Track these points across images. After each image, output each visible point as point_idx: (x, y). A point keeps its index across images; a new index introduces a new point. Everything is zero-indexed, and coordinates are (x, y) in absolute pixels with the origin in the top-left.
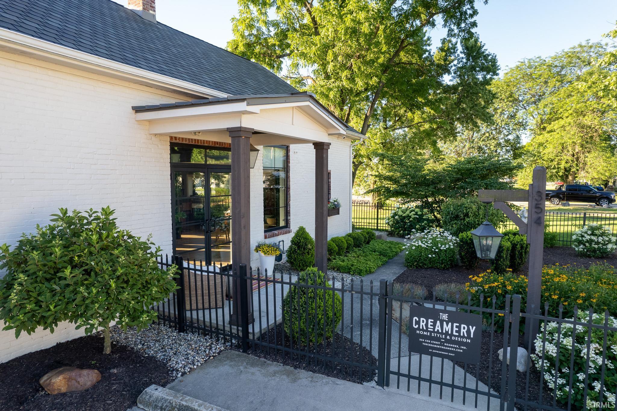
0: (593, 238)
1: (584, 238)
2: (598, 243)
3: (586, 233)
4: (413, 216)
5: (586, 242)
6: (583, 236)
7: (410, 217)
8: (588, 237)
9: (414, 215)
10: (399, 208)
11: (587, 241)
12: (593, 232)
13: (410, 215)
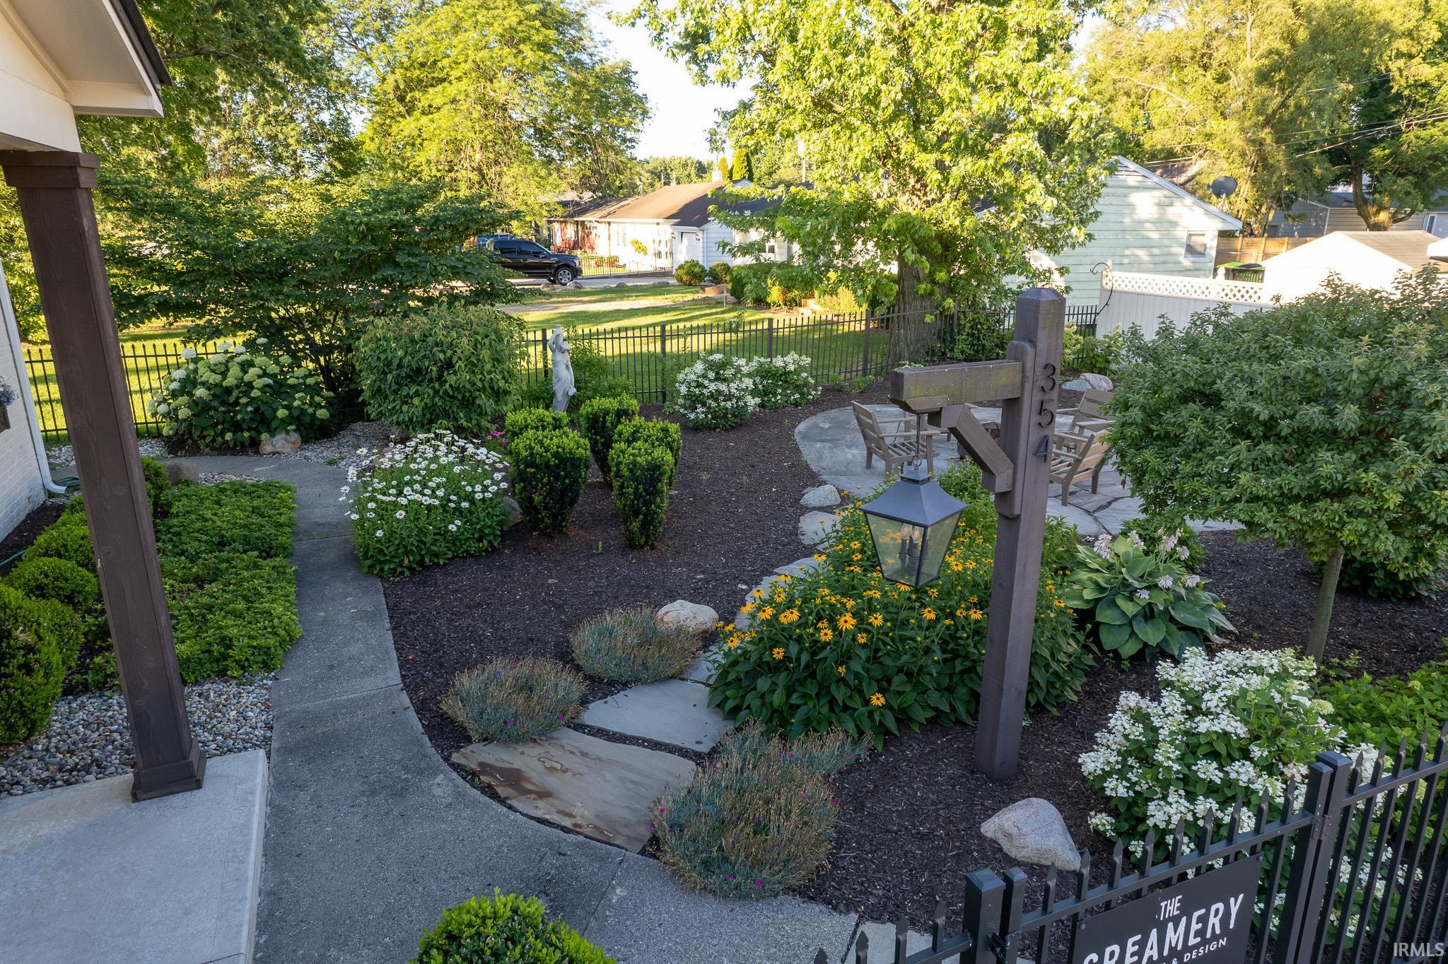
0: (723, 387)
1: (705, 391)
2: (729, 397)
3: (704, 376)
4: (259, 383)
5: (708, 398)
6: (699, 385)
7: (250, 385)
8: (713, 387)
9: (260, 377)
10: (196, 360)
11: (712, 396)
12: (717, 373)
13: (247, 378)
